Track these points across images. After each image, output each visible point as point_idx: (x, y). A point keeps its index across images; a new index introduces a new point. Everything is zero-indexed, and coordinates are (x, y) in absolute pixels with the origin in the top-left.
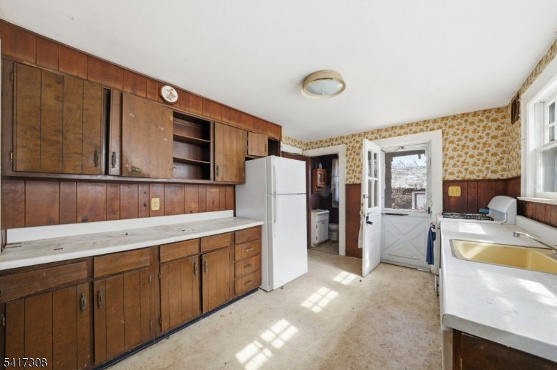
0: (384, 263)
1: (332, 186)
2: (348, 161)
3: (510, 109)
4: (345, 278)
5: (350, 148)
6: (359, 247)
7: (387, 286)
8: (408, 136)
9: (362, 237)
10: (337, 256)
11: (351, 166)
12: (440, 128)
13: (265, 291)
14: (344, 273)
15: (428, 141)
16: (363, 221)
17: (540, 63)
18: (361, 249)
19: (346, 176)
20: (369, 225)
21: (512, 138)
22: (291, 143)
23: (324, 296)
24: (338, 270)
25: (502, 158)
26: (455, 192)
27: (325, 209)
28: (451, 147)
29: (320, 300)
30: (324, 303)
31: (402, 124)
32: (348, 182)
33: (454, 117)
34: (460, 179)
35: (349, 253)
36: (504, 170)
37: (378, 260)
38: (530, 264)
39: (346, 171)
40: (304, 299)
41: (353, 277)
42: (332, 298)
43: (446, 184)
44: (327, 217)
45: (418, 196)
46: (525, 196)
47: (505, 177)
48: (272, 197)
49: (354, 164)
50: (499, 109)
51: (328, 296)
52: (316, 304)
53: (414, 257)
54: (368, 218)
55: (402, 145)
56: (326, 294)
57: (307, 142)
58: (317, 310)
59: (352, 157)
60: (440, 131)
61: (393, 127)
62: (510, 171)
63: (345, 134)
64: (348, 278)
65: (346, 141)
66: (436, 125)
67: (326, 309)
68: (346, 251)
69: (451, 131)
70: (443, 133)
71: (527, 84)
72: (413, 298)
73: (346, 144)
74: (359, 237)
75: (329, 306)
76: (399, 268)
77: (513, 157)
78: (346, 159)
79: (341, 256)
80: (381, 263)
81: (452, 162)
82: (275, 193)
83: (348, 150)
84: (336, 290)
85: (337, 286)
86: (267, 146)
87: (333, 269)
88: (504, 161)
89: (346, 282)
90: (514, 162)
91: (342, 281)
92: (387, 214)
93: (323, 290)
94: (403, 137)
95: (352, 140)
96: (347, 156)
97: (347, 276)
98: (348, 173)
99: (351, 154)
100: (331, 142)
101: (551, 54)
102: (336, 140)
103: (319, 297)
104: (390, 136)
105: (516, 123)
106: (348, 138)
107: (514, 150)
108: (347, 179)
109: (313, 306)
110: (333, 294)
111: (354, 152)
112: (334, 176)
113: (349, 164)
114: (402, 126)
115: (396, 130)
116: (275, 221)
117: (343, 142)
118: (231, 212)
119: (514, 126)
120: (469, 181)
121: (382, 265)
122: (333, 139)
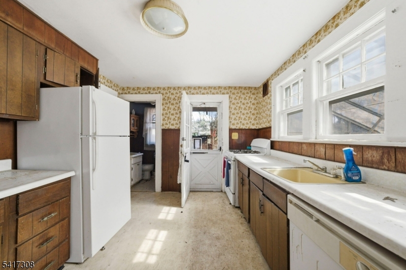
0: (192, 191)
1: (144, 131)
2: (164, 109)
3: (262, 89)
4: (168, 213)
5: (166, 98)
6: (178, 183)
7: (202, 211)
8: (209, 95)
9: (181, 173)
10: (154, 193)
11: (166, 114)
12: (228, 93)
13: (77, 264)
14: (166, 209)
15: (221, 101)
16: (182, 160)
17: (285, 63)
18: (180, 184)
19: (162, 122)
20: (186, 162)
21: (263, 105)
22: (106, 83)
23: (155, 240)
24: (160, 207)
25: (257, 117)
26: (235, 136)
27: (138, 152)
28: (233, 107)
29: (152, 246)
30: (158, 247)
31: (215, 86)
32: (164, 127)
33: (235, 88)
34: (238, 128)
35: (164, 189)
36: (257, 124)
37: (189, 190)
38: (299, 179)
39: (162, 117)
40: (135, 253)
41: (174, 210)
42: (163, 239)
43: (231, 131)
44: (141, 159)
45: (196, 140)
46: (274, 138)
47: (257, 128)
48: (90, 139)
49: (170, 112)
50: (255, 88)
51: (159, 239)
52: (149, 253)
53: (211, 183)
54: (185, 157)
55: (204, 101)
56: (156, 237)
57: (124, 86)
58: (153, 260)
59: (167, 106)
60: (228, 96)
61: (199, 87)
62: (260, 124)
63: (162, 86)
64: (170, 212)
65: (162, 91)
66: (226, 91)
67: (161, 255)
68: (162, 187)
69: (234, 96)
70: (229, 97)
71: (275, 75)
72: (222, 215)
73: (163, 94)
74: (179, 174)
75: (164, 249)
76: (203, 193)
77: (263, 116)
78: (162, 107)
79: (157, 192)
80: (190, 191)
81: (233, 117)
82: (95, 134)
83: (164, 99)
84: (164, 228)
85: (163, 225)
86: (79, 76)
87: (154, 207)
88: (257, 118)
89: (170, 217)
90: (264, 119)
91: (166, 217)
92: (193, 153)
93: (152, 233)
94: (206, 95)
95: (168, 92)
96: (163, 104)
97: (169, 210)
98: (164, 120)
99: (167, 104)
100: (148, 90)
101: (293, 59)
102: (154, 89)
103: (150, 242)
104: (197, 93)
105: (266, 96)
106: (164, 89)
107: (264, 112)
108: (163, 125)
109: (147, 258)
110: (163, 234)
111: (170, 102)
112: (146, 123)
113: (165, 112)
114: (205, 88)
115: (191, 90)
116: (94, 170)
117: (160, 92)
118: (8, 163)
119: (264, 98)
120: (242, 129)
121: (191, 194)
122: (150, 88)
